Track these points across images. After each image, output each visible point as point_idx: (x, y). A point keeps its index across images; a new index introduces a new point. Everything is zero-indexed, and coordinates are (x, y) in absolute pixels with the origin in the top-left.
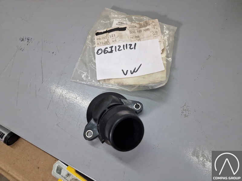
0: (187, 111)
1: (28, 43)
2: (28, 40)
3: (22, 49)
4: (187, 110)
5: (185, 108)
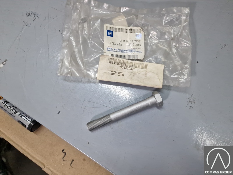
0: (192, 103)
1: (34, 18)
2: (34, 15)
3: (28, 25)
4: (193, 101)
5: (191, 100)
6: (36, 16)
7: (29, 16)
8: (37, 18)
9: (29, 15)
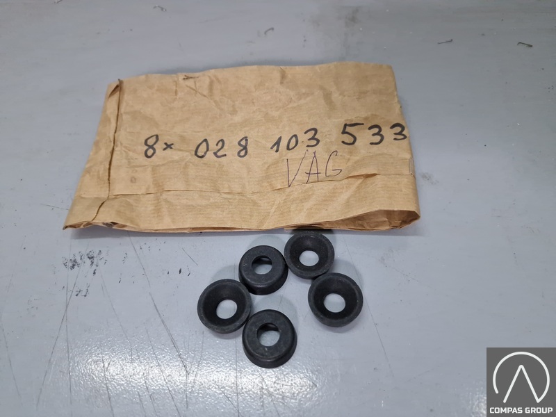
6: (95, 261)
7: (76, 267)
8: (101, 263)
9: (74, 264)
